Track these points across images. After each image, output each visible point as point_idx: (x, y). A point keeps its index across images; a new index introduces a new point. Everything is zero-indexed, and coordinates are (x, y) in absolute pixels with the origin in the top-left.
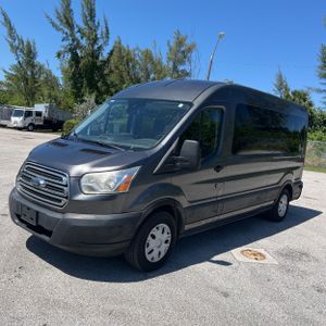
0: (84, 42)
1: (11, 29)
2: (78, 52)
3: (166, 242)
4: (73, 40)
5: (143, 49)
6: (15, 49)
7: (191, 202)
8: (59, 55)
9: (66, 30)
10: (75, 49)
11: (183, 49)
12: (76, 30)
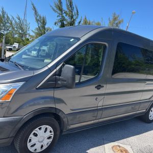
0: (67, 18)
1: (36, 11)
2: (64, 22)
3: (49, 138)
4: (62, 17)
5: (96, 22)
6: (37, 21)
7: (72, 110)
8: (55, 23)
9: (59, 12)
10: (63, 21)
11: (116, 22)
12: (64, 12)
